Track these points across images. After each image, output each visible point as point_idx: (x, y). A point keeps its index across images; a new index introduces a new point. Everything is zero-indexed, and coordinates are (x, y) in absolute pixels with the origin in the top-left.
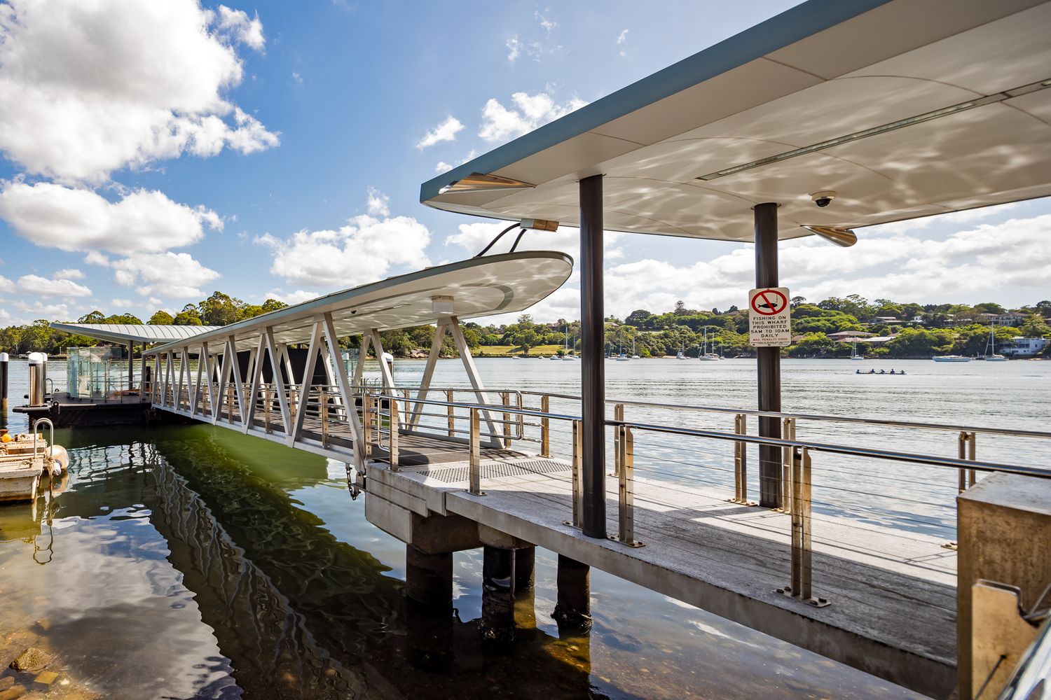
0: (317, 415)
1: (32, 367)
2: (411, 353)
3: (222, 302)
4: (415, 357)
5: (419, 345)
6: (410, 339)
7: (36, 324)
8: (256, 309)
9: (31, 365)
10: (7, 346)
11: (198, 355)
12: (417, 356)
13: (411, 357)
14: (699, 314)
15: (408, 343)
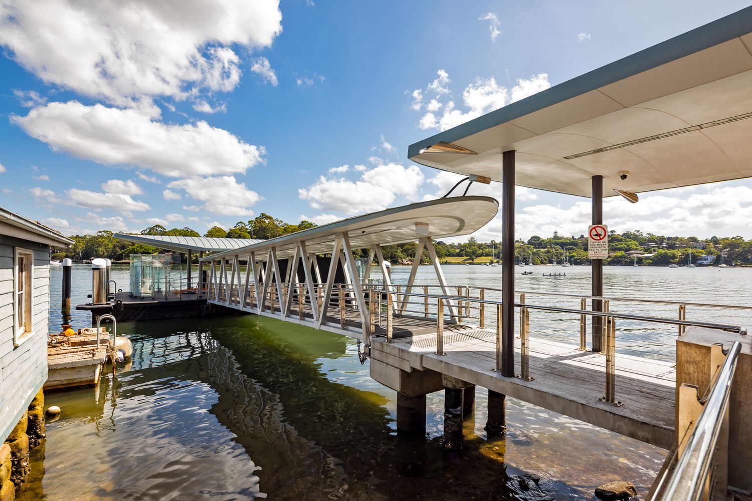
0: (338, 305)
1: (96, 271)
2: (403, 261)
3: (267, 221)
4: (405, 264)
5: (408, 256)
6: (402, 252)
7: (100, 234)
8: (293, 228)
9: (94, 269)
10: (71, 253)
11: (247, 262)
12: (406, 263)
13: (403, 264)
14: (565, 239)
15: (401, 254)
